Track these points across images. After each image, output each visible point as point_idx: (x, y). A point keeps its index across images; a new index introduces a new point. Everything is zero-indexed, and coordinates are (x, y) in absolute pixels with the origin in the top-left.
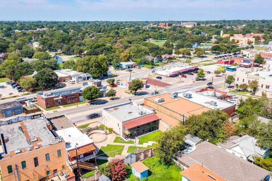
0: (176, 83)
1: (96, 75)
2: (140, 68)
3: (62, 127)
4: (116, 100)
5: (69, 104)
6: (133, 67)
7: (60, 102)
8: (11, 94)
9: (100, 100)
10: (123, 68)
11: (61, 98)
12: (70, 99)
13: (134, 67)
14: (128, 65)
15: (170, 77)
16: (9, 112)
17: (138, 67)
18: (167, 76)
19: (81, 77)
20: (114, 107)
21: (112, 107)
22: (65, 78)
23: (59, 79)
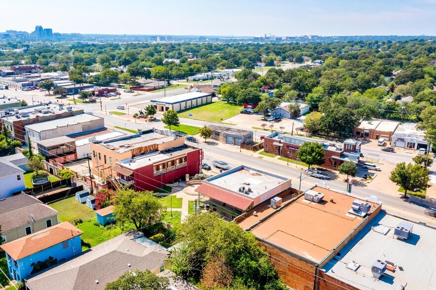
5: (291, 158)
7: (281, 150)
8: (281, 128)
12: (294, 152)
16: (230, 139)
19: (402, 140)
20: (258, 171)
21: (255, 170)
22: (380, 134)
23: (368, 131)
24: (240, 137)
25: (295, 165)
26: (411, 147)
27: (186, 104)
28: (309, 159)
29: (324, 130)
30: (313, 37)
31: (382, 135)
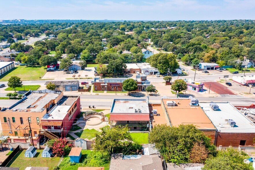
0: (242, 93)
1: (162, 71)
2: (221, 71)
3: (66, 104)
4: (154, 96)
5: (113, 91)
6: (214, 69)
7: (106, 88)
8: (86, 76)
9: (141, 93)
10: (202, 68)
11: (106, 84)
12: (114, 87)
13: (216, 69)
14: (207, 66)
15: (244, 85)
16: (68, 88)
17: (219, 70)
18: (242, 84)
19: (148, 71)
20: (125, 100)
21: (123, 100)
22: (135, 70)
23: (129, 70)
24: (75, 85)
25: (121, 94)
26: (151, 74)
27: (1, 71)
28: (133, 88)
29: (111, 73)
30: (21, 20)
31: (136, 71)
